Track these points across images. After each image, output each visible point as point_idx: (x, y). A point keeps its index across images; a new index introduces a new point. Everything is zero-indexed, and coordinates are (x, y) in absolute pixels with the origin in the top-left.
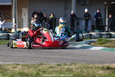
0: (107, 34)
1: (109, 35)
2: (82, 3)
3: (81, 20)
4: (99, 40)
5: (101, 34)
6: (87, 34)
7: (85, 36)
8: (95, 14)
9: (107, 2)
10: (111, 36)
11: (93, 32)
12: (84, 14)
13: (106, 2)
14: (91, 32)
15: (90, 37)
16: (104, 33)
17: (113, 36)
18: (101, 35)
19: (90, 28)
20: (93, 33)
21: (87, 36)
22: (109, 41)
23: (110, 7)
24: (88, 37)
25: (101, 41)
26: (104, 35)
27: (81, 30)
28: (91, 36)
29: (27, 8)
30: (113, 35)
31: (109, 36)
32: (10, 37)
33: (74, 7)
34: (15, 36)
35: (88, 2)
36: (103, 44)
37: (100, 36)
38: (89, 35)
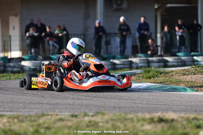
0: (159, 61)
1: (162, 62)
2: (115, 6)
3: (114, 36)
4: (146, 72)
5: (148, 60)
6: (123, 62)
7: (121, 65)
8: (137, 26)
9: (160, 5)
10: (166, 64)
11: (135, 57)
12: (118, 26)
13: (158, 4)
14: (131, 58)
15: (129, 66)
16: (154, 59)
17: (169, 64)
18: (149, 62)
19: (129, 50)
20: (134, 60)
21: (124, 64)
22: (163, 73)
24: (126, 66)
25: (149, 72)
26: (155, 62)
27: (113, 54)
28: (131, 65)
30: (171, 62)
31: (162, 64)
33: (101, 14)
35: (125, 6)
36: (152, 78)
37: (146, 65)
38: (127, 63)
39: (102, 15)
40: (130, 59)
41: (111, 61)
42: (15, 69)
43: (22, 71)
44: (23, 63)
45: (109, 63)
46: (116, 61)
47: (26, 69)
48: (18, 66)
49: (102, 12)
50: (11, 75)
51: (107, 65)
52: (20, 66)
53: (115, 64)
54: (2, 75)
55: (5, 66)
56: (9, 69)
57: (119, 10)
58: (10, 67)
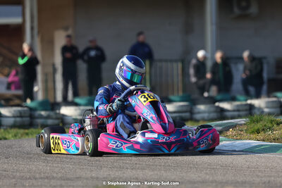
2: (237, 11)
4: (253, 121)
5: (280, 102)
6: (238, 106)
7: (234, 111)
14: (251, 99)
21: (238, 111)
24: (241, 113)
25: (258, 122)
29: (70, 31)
32: (2, 119)
33: (212, 24)
34: (18, 117)
35: (254, 10)
36: (262, 132)
37: (277, 110)
38: (244, 108)
39: (214, 27)
40: (249, 102)
41: (217, 104)
42: (50, 122)
43: (60, 125)
44: (66, 111)
45: (213, 109)
46: (226, 105)
47: (69, 120)
48: (54, 116)
49: (214, 21)
51: (209, 112)
52: (59, 116)
53: (222, 110)
54: (27, 131)
55: (32, 117)
56: (39, 121)
57: (244, 16)
58: (41, 117)
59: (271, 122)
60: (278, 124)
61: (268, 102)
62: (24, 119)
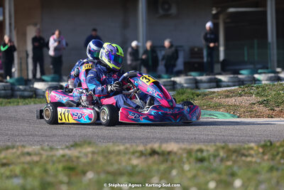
0: (210, 81)
1: (214, 82)
2: (161, 12)
5: (196, 79)
9: (219, 9)
10: (218, 84)
13: (217, 8)
14: (174, 76)
15: (171, 87)
16: (204, 78)
17: (223, 84)
18: (197, 82)
22: (200, 95)
23: (228, 20)
24: (168, 87)
25: (182, 94)
26: (205, 82)
29: (38, 26)
30: (224, 82)
31: (214, 84)
33: (143, 21)
34: (5, 90)
35: (174, 11)
37: (194, 85)
38: (169, 84)
39: (145, 24)
40: (173, 79)
42: (26, 94)
43: (34, 96)
44: (38, 85)
47: (40, 92)
48: (29, 90)
49: (144, 19)
50: (19, 100)
52: (32, 90)
54: (9, 100)
55: (13, 90)
56: (18, 93)
57: (166, 16)
58: (20, 90)
59: (193, 94)
60: (198, 96)
61: (187, 79)
62: (7, 91)
